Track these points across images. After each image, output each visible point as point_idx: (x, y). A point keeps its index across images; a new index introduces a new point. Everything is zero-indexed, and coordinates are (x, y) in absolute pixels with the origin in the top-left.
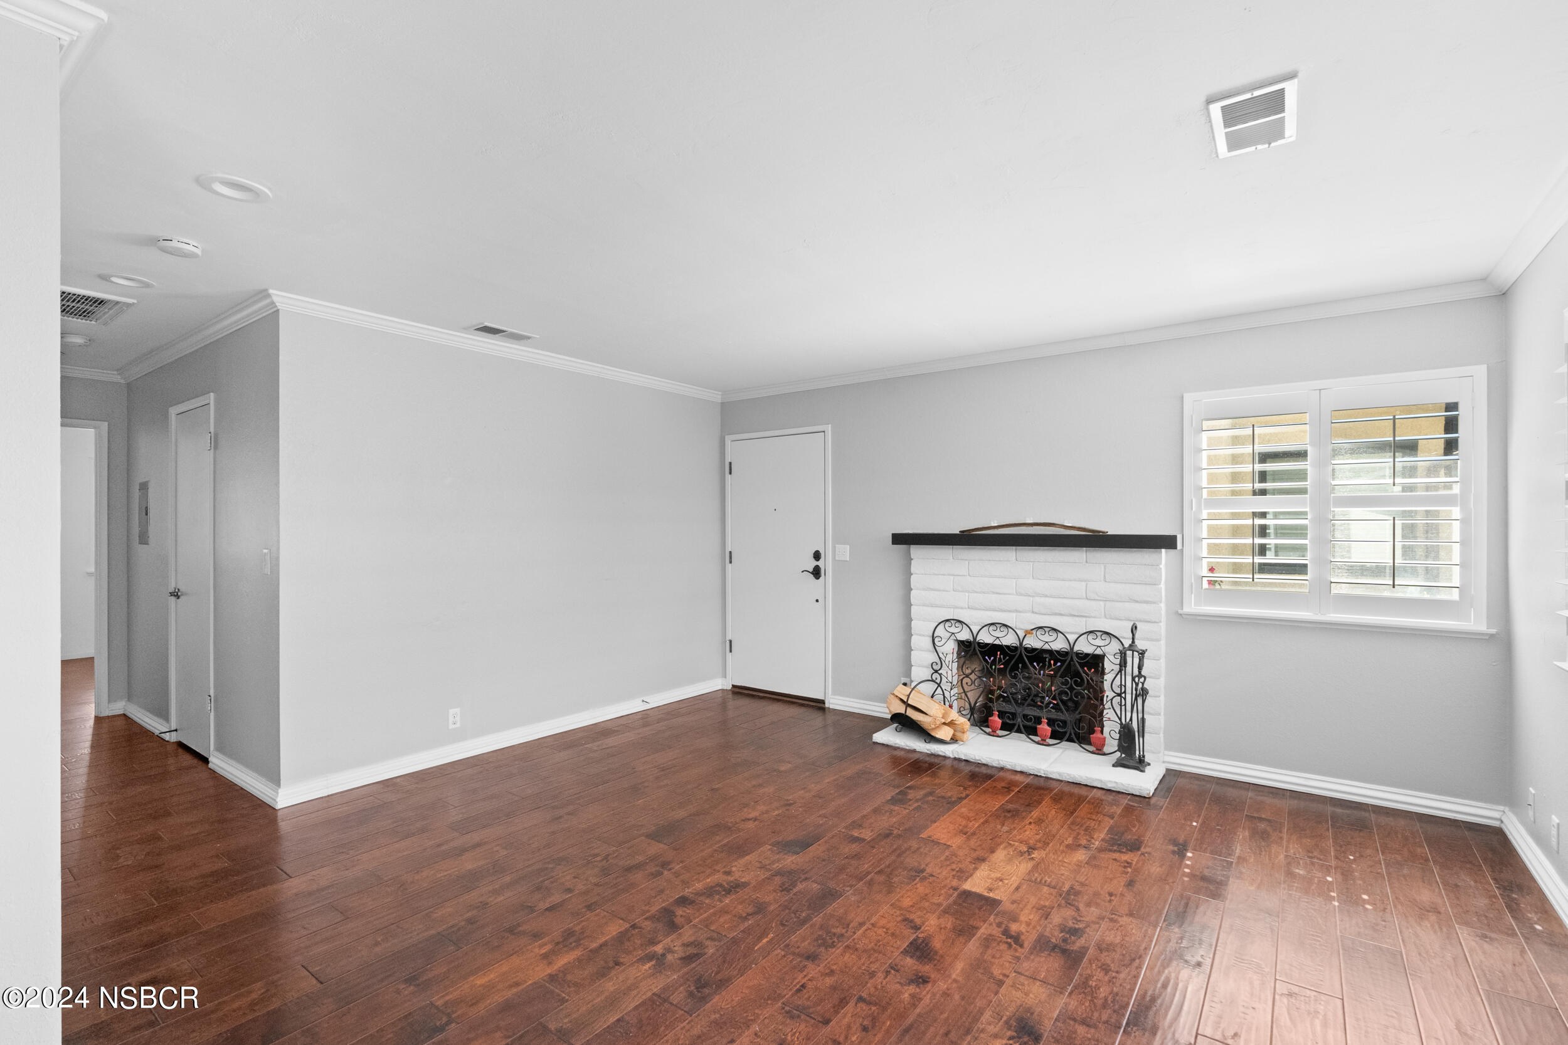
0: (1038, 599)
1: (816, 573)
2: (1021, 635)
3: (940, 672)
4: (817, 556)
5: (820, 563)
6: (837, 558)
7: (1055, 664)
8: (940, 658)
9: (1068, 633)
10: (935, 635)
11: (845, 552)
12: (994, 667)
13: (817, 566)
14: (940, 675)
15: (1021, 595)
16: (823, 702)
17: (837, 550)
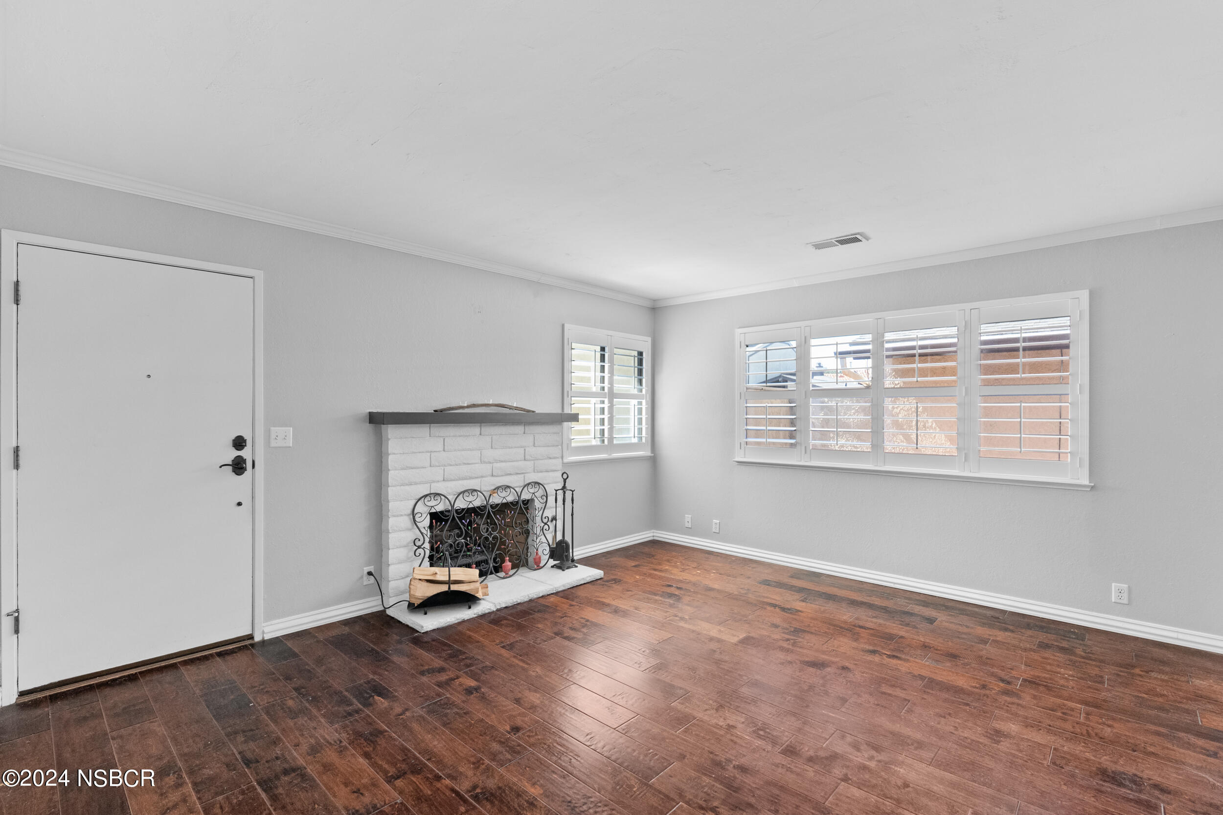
0: (495, 465)
1: (238, 466)
2: (487, 495)
3: (422, 547)
4: (239, 443)
5: (245, 453)
6: (273, 444)
7: (511, 512)
8: (422, 533)
9: (517, 487)
10: (416, 511)
11: (284, 436)
12: (469, 528)
13: (239, 457)
14: (423, 549)
15: (485, 462)
16: (251, 637)
17: (273, 436)
